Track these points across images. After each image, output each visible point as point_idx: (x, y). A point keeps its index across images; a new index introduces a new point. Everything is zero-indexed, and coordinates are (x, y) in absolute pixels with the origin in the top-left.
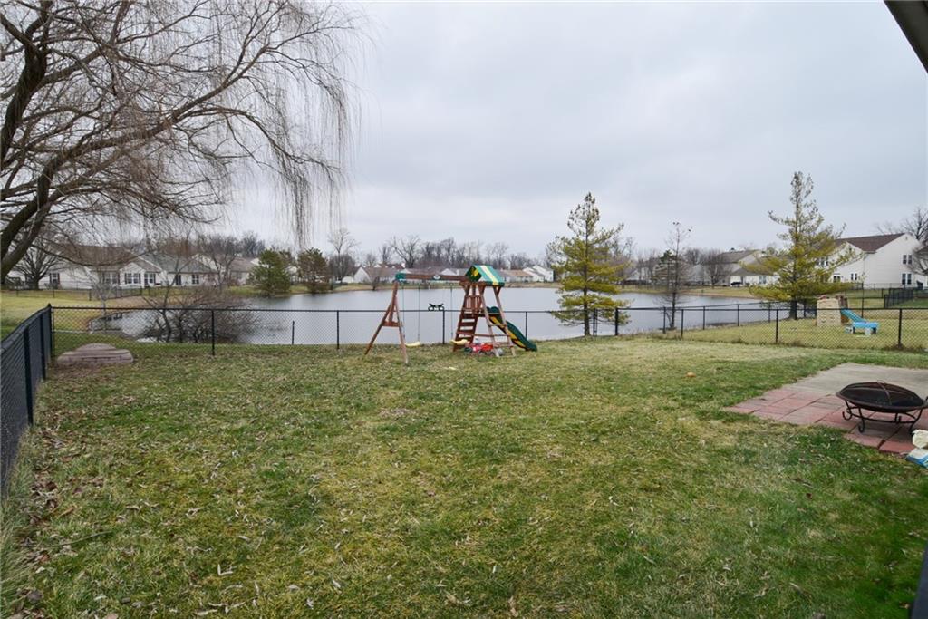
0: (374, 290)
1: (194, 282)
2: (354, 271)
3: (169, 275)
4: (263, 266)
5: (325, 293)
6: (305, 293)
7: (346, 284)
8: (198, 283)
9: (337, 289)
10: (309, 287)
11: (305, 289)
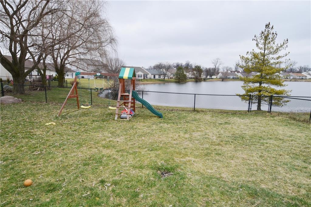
0: (222, 81)
1: (159, 77)
2: (218, 73)
3: (152, 75)
4: (178, 72)
5: (201, 81)
6: (193, 81)
7: (213, 79)
8: (160, 77)
9: (207, 80)
10: (195, 79)
11: (194, 80)
